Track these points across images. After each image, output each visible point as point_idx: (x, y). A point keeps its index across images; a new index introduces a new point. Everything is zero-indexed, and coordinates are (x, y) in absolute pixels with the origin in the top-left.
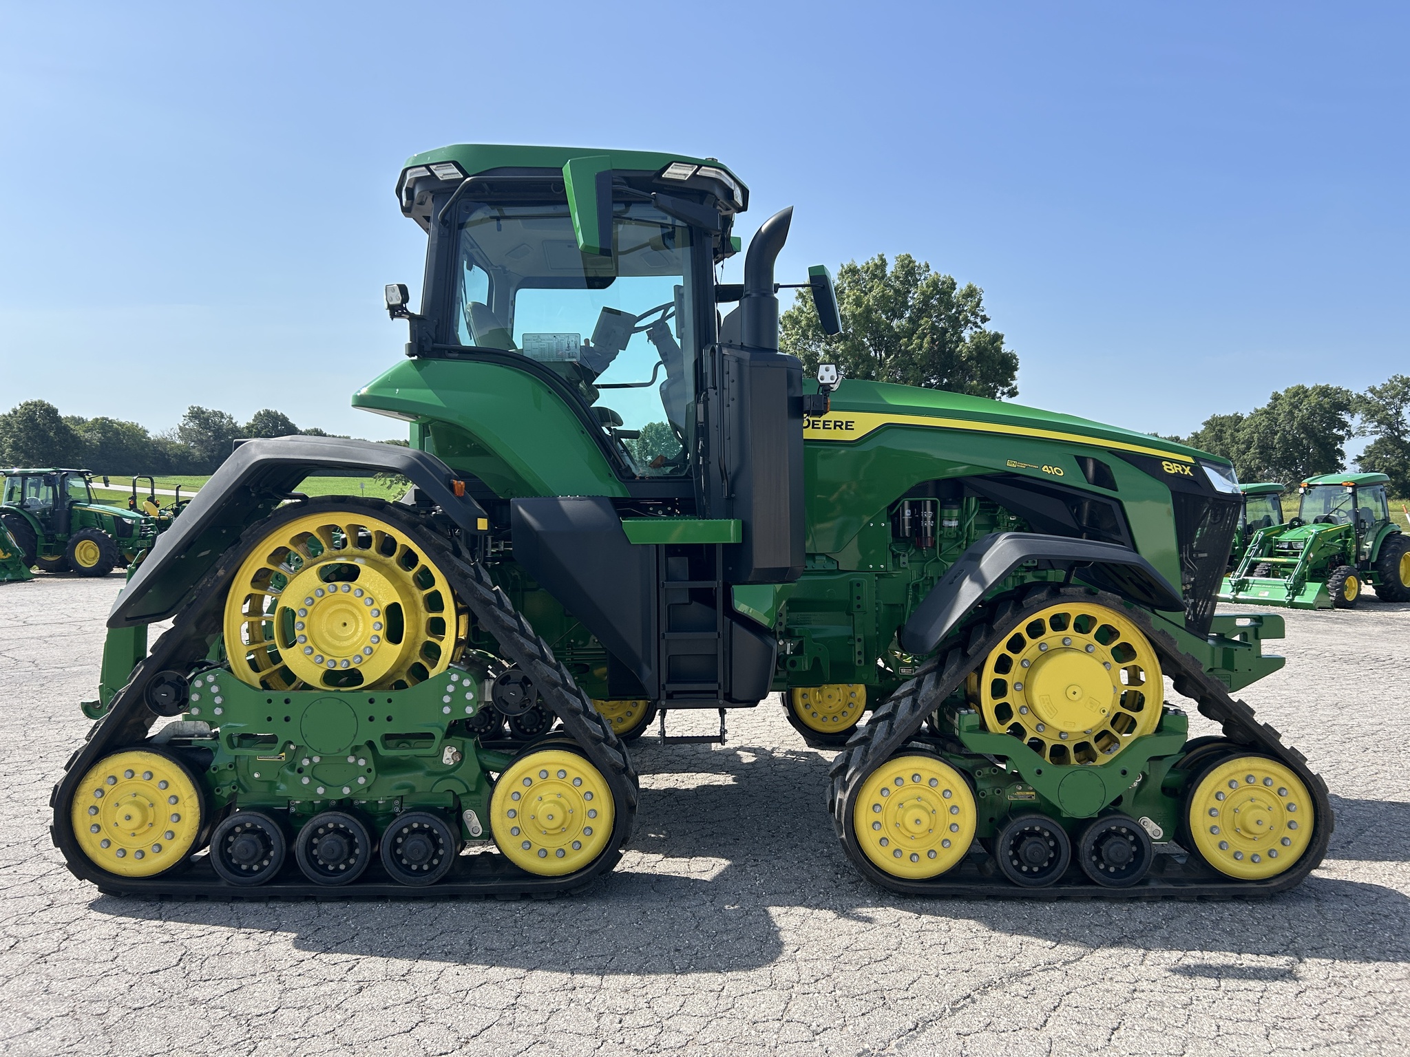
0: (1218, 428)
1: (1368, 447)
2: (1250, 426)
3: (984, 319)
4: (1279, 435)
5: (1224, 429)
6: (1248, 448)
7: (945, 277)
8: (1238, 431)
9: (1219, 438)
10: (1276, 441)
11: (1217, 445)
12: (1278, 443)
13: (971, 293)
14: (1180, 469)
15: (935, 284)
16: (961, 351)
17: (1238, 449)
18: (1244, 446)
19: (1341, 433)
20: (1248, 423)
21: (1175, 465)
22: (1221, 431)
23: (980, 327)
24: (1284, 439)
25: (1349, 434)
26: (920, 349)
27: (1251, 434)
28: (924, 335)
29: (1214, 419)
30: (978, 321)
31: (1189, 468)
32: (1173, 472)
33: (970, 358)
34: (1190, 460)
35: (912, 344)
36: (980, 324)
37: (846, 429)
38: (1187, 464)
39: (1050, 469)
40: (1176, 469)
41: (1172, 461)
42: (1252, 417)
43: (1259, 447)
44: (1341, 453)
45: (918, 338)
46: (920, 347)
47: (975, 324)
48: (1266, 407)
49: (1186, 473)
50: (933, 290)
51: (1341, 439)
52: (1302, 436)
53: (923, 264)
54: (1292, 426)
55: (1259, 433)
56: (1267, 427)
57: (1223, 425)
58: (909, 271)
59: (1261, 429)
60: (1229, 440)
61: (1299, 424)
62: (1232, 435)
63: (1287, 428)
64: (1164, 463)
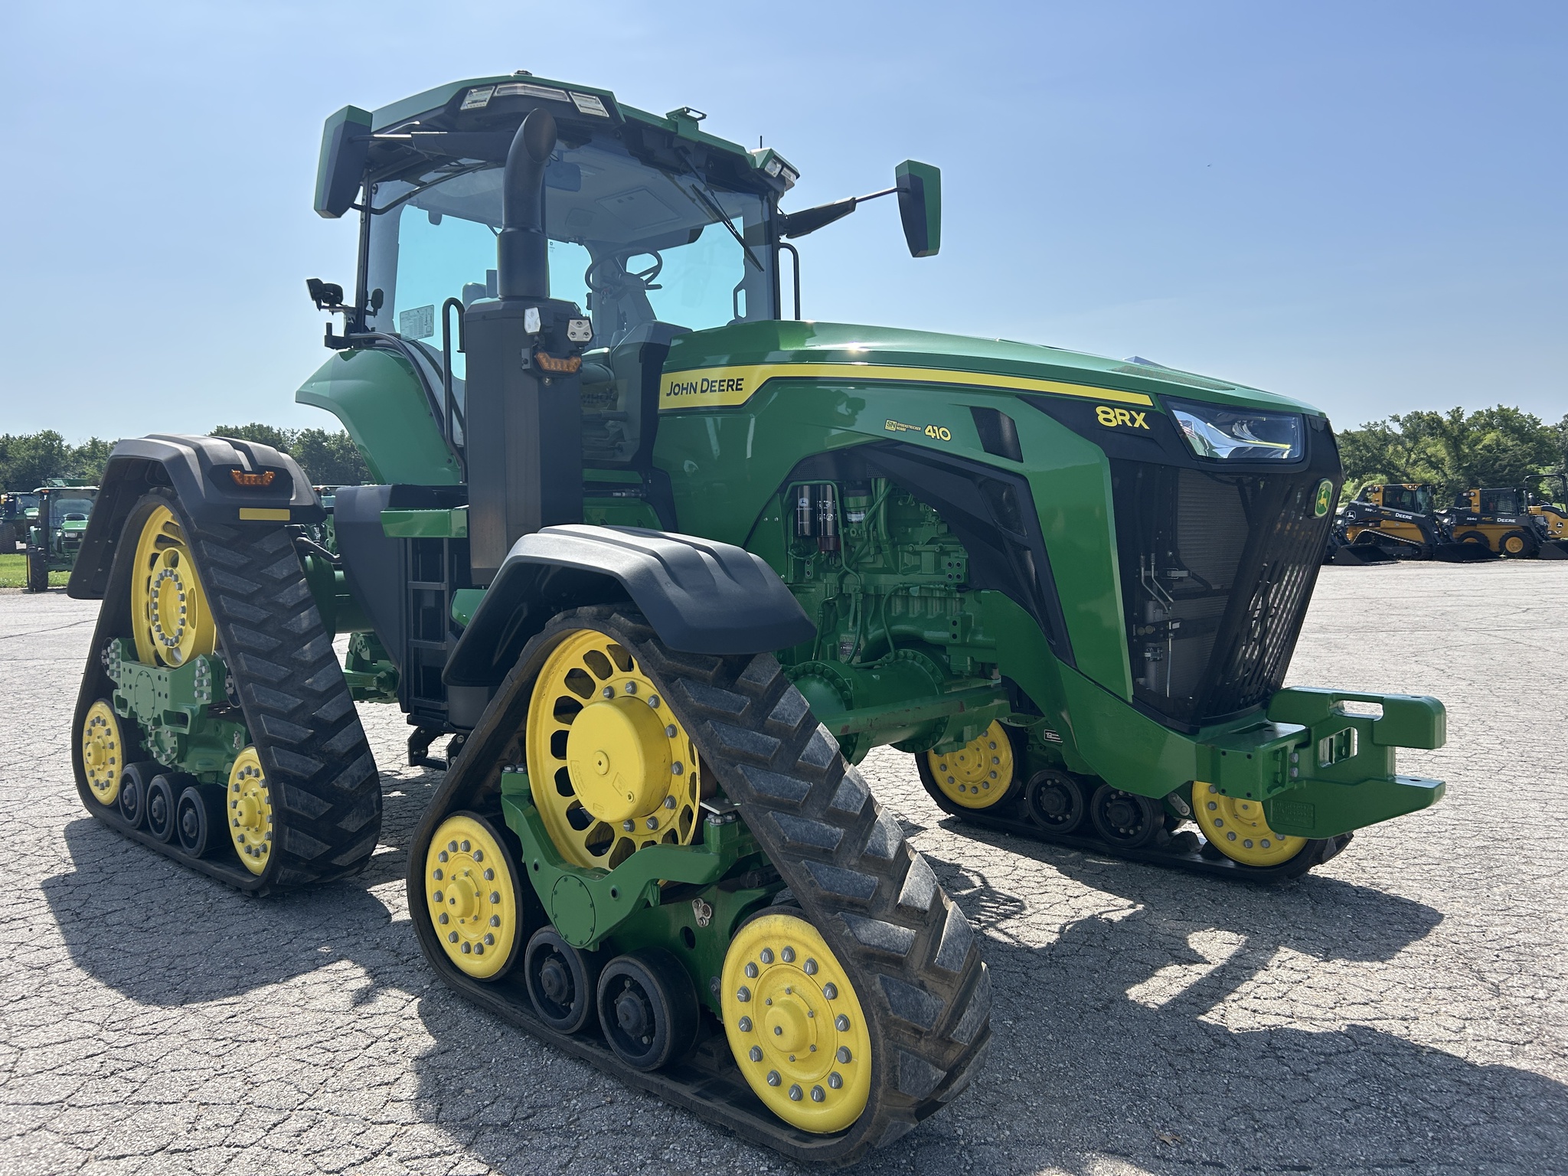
14: (1127, 418)
21: (1118, 411)
31: (1143, 415)
32: (1113, 424)
34: (1145, 400)
37: (737, 389)
38: (1139, 408)
39: (934, 431)
40: (1120, 418)
41: (1113, 405)
49: (1137, 425)
64: (1099, 410)
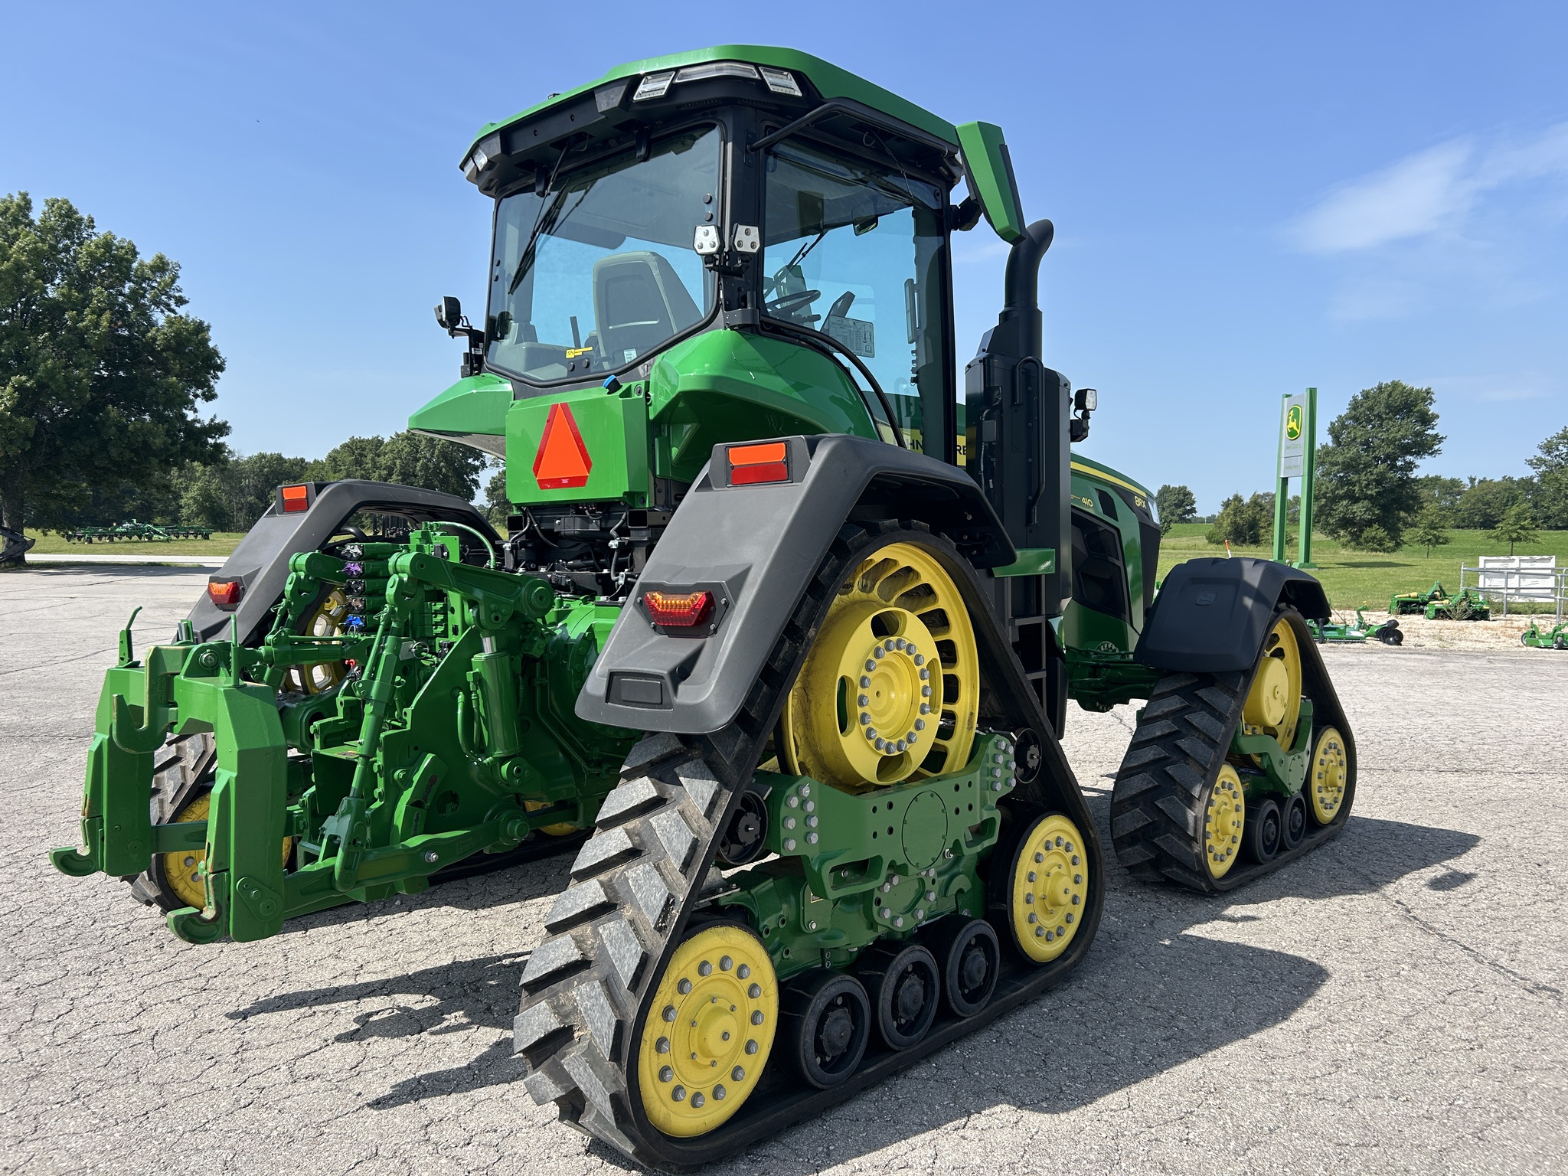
0: (359, 451)
1: (493, 478)
2: (392, 451)
3: (181, 301)
4: (421, 462)
5: (365, 453)
6: (390, 475)
7: (123, 241)
8: (379, 456)
9: (358, 462)
10: (418, 468)
11: (357, 470)
12: (421, 471)
13: (161, 266)
15: (107, 245)
16: (154, 339)
17: (380, 475)
18: (385, 472)
19: (477, 463)
20: (389, 448)
22: (361, 455)
23: (173, 311)
24: (425, 467)
25: (483, 465)
26: (96, 328)
27: (393, 460)
28: (100, 312)
29: (353, 441)
30: (172, 302)
33: (167, 348)
35: (83, 320)
36: (173, 306)
42: (393, 441)
43: (401, 473)
44: (476, 483)
45: (93, 313)
46: (97, 325)
47: (168, 306)
48: (405, 432)
50: (105, 253)
51: (476, 469)
52: (442, 464)
53: (86, 217)
54: (433, 453)
55: (401, 459)
56: (409, 453)
57: (364, 449)
58: (70, 222)
59: (404, 455)
60: (370, 465)
61: (440, 452)
62: (373, 459)
63: (428, 455)
